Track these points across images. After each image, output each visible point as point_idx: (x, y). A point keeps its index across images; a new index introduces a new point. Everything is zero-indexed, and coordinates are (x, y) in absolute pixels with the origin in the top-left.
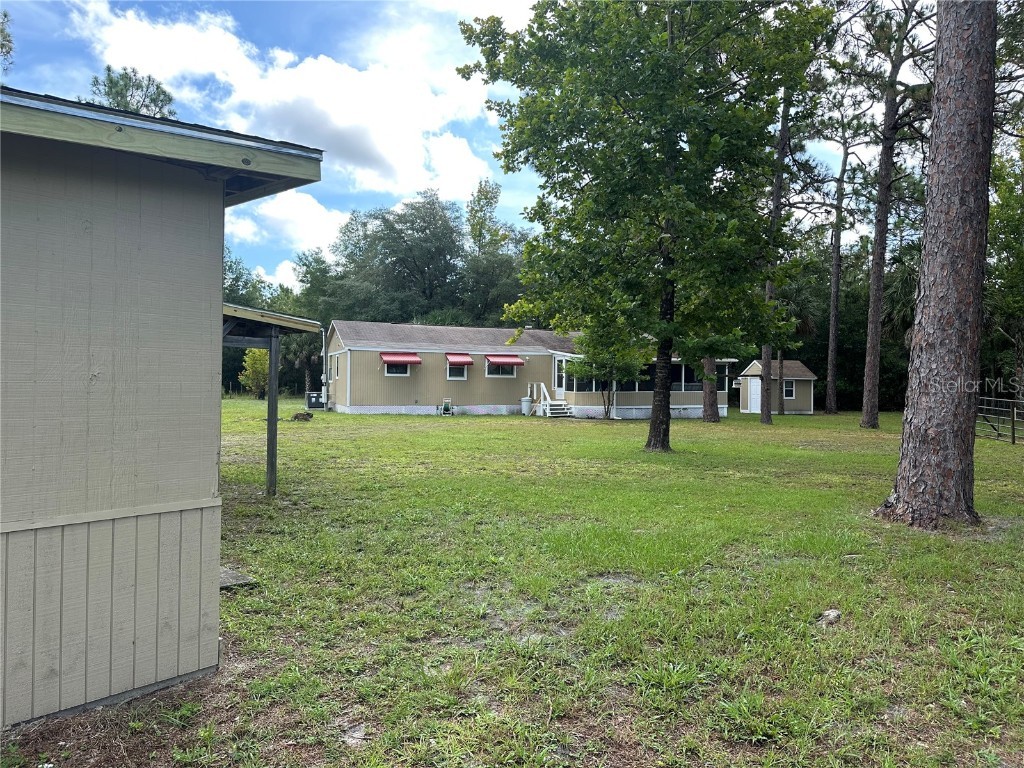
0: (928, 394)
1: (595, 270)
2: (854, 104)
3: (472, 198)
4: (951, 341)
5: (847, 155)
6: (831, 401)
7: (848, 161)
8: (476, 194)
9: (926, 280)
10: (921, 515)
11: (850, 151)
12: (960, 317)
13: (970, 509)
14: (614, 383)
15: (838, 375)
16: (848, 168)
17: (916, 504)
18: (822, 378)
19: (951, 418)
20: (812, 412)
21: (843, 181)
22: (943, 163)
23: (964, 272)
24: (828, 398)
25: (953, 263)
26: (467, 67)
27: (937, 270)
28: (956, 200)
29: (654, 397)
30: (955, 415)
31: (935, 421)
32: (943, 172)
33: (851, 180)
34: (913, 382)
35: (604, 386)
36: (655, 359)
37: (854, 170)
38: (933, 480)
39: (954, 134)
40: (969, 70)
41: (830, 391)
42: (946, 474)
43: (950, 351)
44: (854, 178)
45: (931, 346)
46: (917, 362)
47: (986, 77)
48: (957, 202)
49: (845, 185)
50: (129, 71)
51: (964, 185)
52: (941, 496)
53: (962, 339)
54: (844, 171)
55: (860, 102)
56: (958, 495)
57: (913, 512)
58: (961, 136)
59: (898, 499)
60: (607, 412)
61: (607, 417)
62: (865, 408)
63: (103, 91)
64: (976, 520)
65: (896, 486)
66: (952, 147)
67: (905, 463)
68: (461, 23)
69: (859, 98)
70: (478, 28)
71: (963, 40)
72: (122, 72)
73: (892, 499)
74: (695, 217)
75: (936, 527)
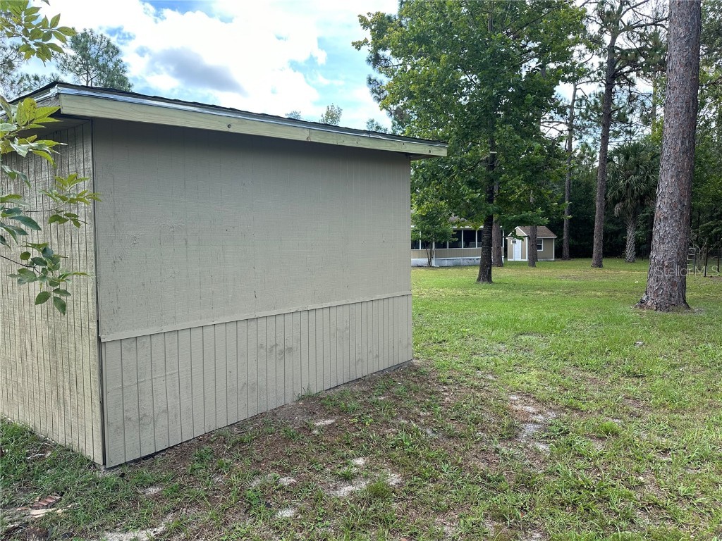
0: (664, 243)
1: (446, 173)
2: (580, 56)
3: (322, 118)
4: (676, 216)
5: (576, 89)
6: (566, 252)
7: (577, 93)
8: (324, 116)
9: (662, 184)
10: (661, 305)
11: (578, 87)
12: (681, 203)
13: (685, 301)
14: (434, 243)
15: (571, 235)
16: (576, 98)
17: (658, 300)
18: (560, 236)
19: (676, 255)
20: (553, 259)
21: (573, 107)
22: (672, 122)
23: (683, 180)
24: (564, 249)
25: (678, 175)
26: (360, 42)
27: (669, 179)
28: (679, 142)
29: (482, 250)
30: (678, 254)
31: (668, 257)
32: (672, 127)
33: (579, 107)
34: (656, 238)
35: (426, 245)
36: (482, 227)
37: (581, 100)
38: (667, 287)
39: (678, 107)
40: (686, 73)
41: (565, 245)
42: (674, 284)
43: (676, 221)
44: (581, 105)
45: (666, 218)
46: (658, 227)
47: (695, 77)
48: (680, 143)
49: (575, 110)
50: (88, 31)
51: (683, 134)
52: (671, 295)
53: (682, 215)
54: (574, 100)
55: (584, 54)
56: (679, 294)
57: (657, 304)
58: (682, 108)
59: (647, 299)
60: (430, 262)
61: (430, 266)
62: (594, 255)
63: (69, 45)
64: (688, 307)
65: (646, 292)
66: (677, 114)
67: (652, 279)
68: (359, 16)
69: (583, 52)
70: (369, 19)
71: (683, 57)
72: (83, 32)
73: (644, 299)
74: (520, 144)
75: (669, 311)
